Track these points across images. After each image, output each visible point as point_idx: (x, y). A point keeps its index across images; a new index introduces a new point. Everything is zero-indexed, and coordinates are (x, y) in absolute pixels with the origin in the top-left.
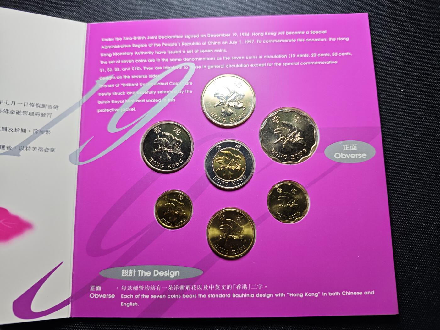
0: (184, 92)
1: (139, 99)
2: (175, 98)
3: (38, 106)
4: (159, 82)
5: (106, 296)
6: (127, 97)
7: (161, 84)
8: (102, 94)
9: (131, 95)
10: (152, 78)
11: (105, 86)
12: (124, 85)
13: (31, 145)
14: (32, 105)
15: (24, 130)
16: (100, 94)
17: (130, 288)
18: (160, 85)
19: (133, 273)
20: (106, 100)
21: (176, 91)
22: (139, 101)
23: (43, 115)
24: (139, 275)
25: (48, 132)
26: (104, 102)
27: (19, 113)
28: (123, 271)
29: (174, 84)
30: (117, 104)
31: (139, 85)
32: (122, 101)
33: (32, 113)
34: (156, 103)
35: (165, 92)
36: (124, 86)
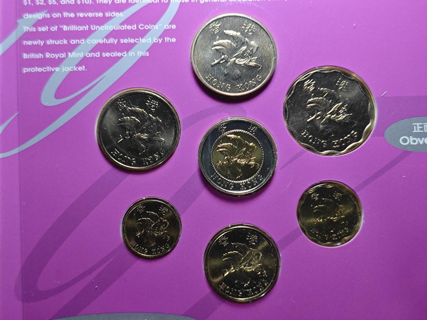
0: (164, 40)
1: (91, 52)
2: (147, 51)
4: (122, 24)
6: (71, 48)
7: (125, 27)
8: (29, 43)
9: (77, 45)
10: (110, 18)
11: (34, 29)
12: (65, 28)
16: (25, 42)
18: (124, 29)
20: (37, 53)
21: (150, 39)
22: (90, 55)
26: (33, 56)
29: (147, 27)
30: (54, 58)
31: (89, 28)
32: (63, 55)
34: (118, 59)
35: (132, 41)
36: (64, 30)
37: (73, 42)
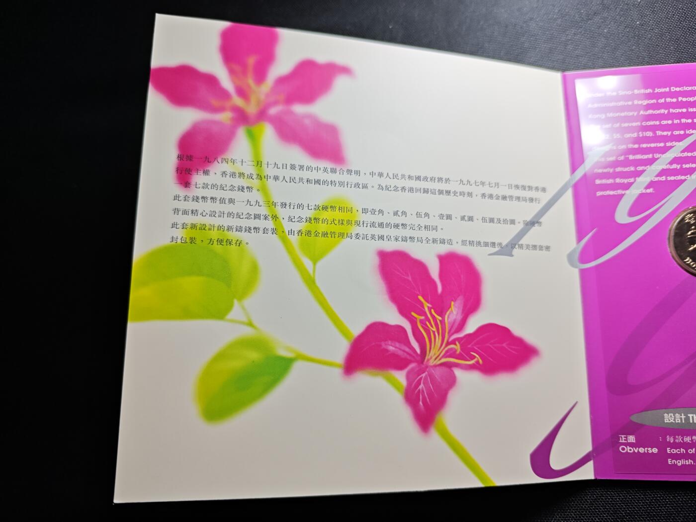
1: (656, 176)
3: (524, 188)
5: (643, 450)
6: (639, 174)
7: (686, 154)
8: (600, 171)
9: (644, 171)
10: (671, 147)
12: (631, 157)
13: (524, 241)
14: (517, 187)
15: (513, 222)
17: (679, 439)
18: (684, 156)
19: (681, 419)
20: (608, 179)
22: (657, 179)
23: (531, 200)
24: (691, 422)
25: (539, 223)
26: (605, 181)
27: (504, 198)
28: (666, 415)
30: (624, 183)
31: (653, 157)
32: (632, 180)
33: (518, 198)
36: (631, 159)
37: (640, 168)
